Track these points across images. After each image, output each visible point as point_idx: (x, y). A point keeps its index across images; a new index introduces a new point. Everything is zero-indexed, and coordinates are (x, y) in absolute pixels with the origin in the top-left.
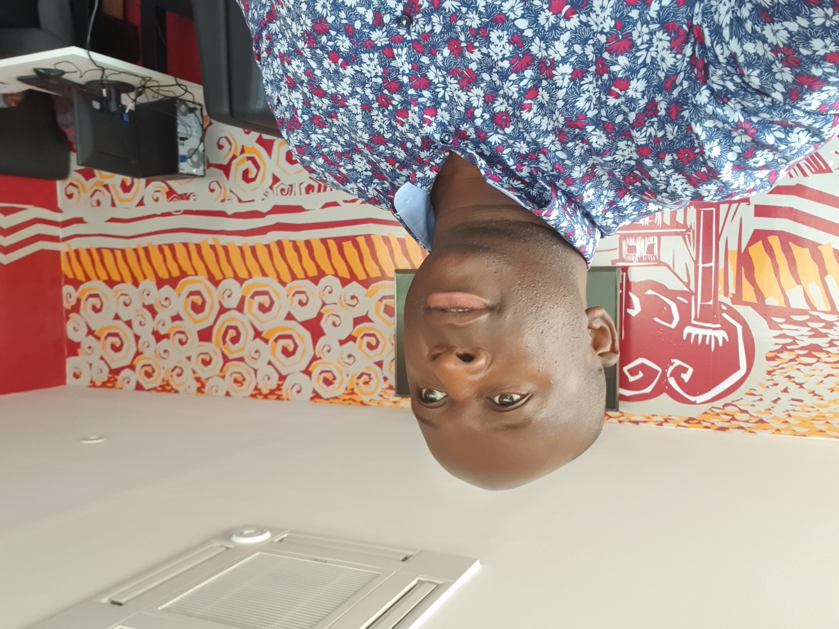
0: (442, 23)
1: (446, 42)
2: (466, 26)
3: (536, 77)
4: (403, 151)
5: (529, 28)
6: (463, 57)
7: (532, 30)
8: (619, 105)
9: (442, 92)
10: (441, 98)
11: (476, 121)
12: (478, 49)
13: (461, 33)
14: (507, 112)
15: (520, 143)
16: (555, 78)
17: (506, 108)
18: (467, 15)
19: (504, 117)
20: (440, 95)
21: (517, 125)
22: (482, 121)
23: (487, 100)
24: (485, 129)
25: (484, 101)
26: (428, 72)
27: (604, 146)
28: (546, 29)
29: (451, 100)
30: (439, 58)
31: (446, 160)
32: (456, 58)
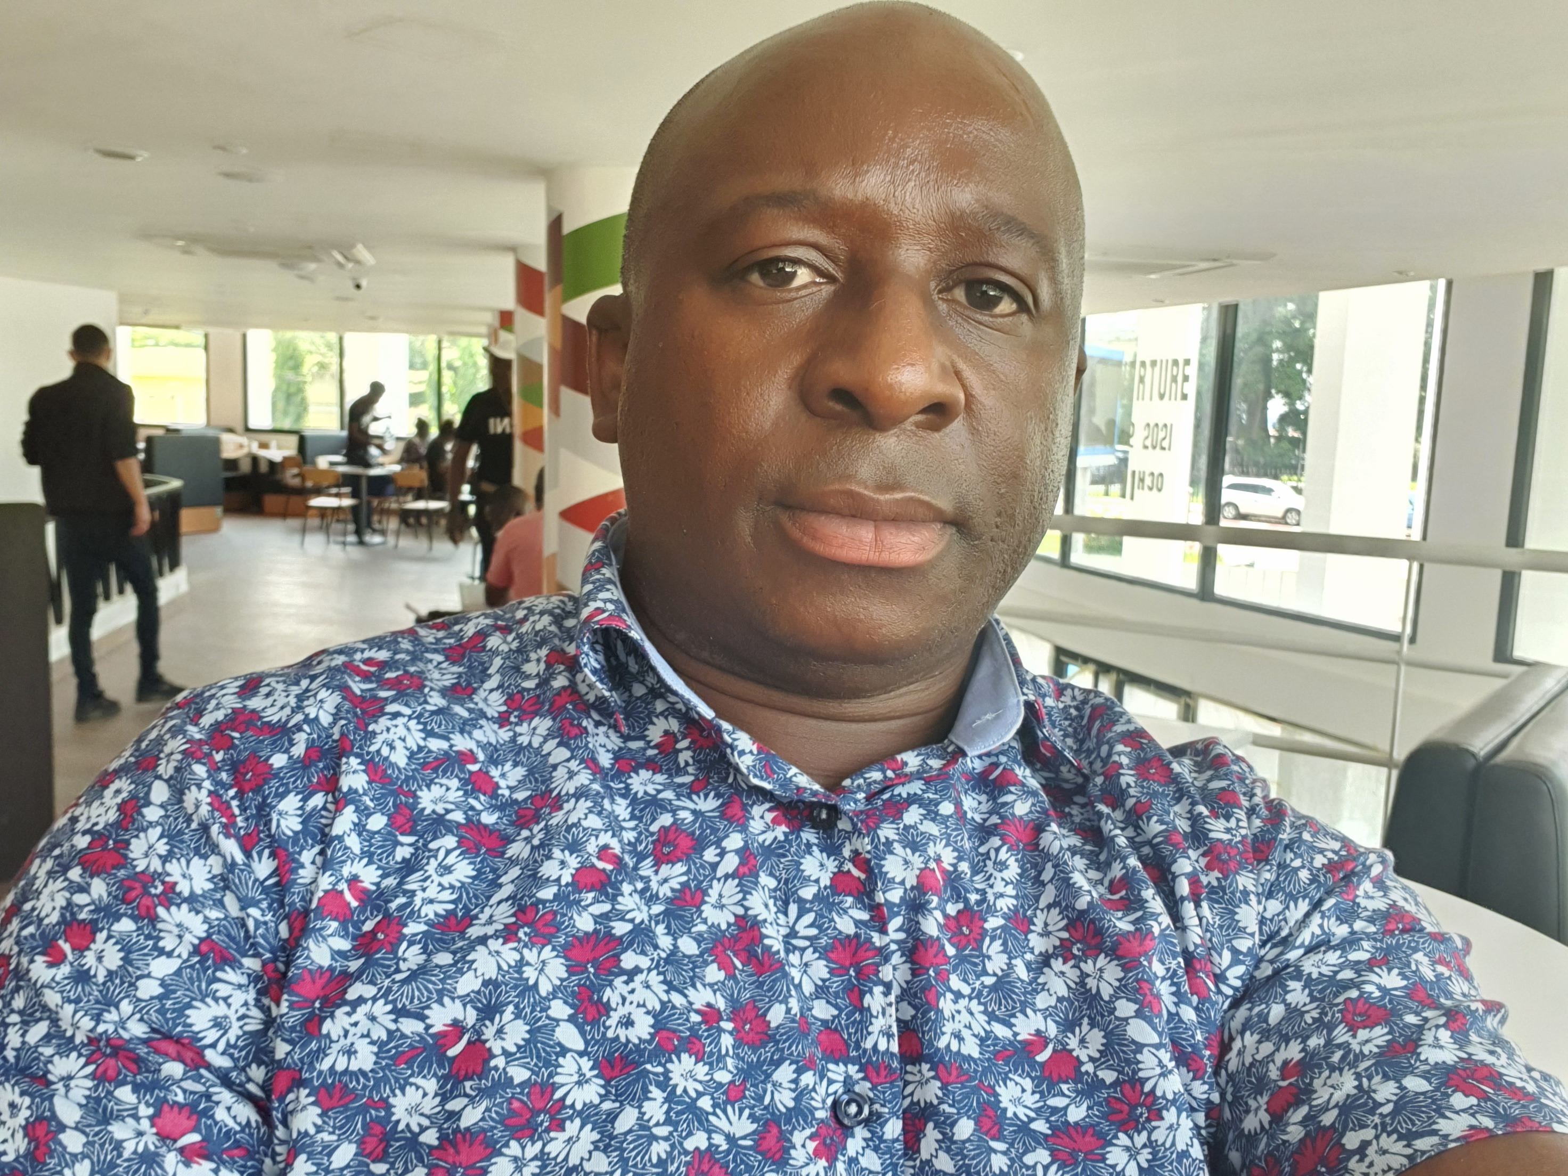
0: (769, 1087)
5: (558, 1021)
6: (733, 999)
7: (551, 1014)
11: (740, 845)
12: (694, 1007)
14: (657, 864)
19: (667, 851)
22: (724, 844)
24: (722, 825)
25: (705, 893)
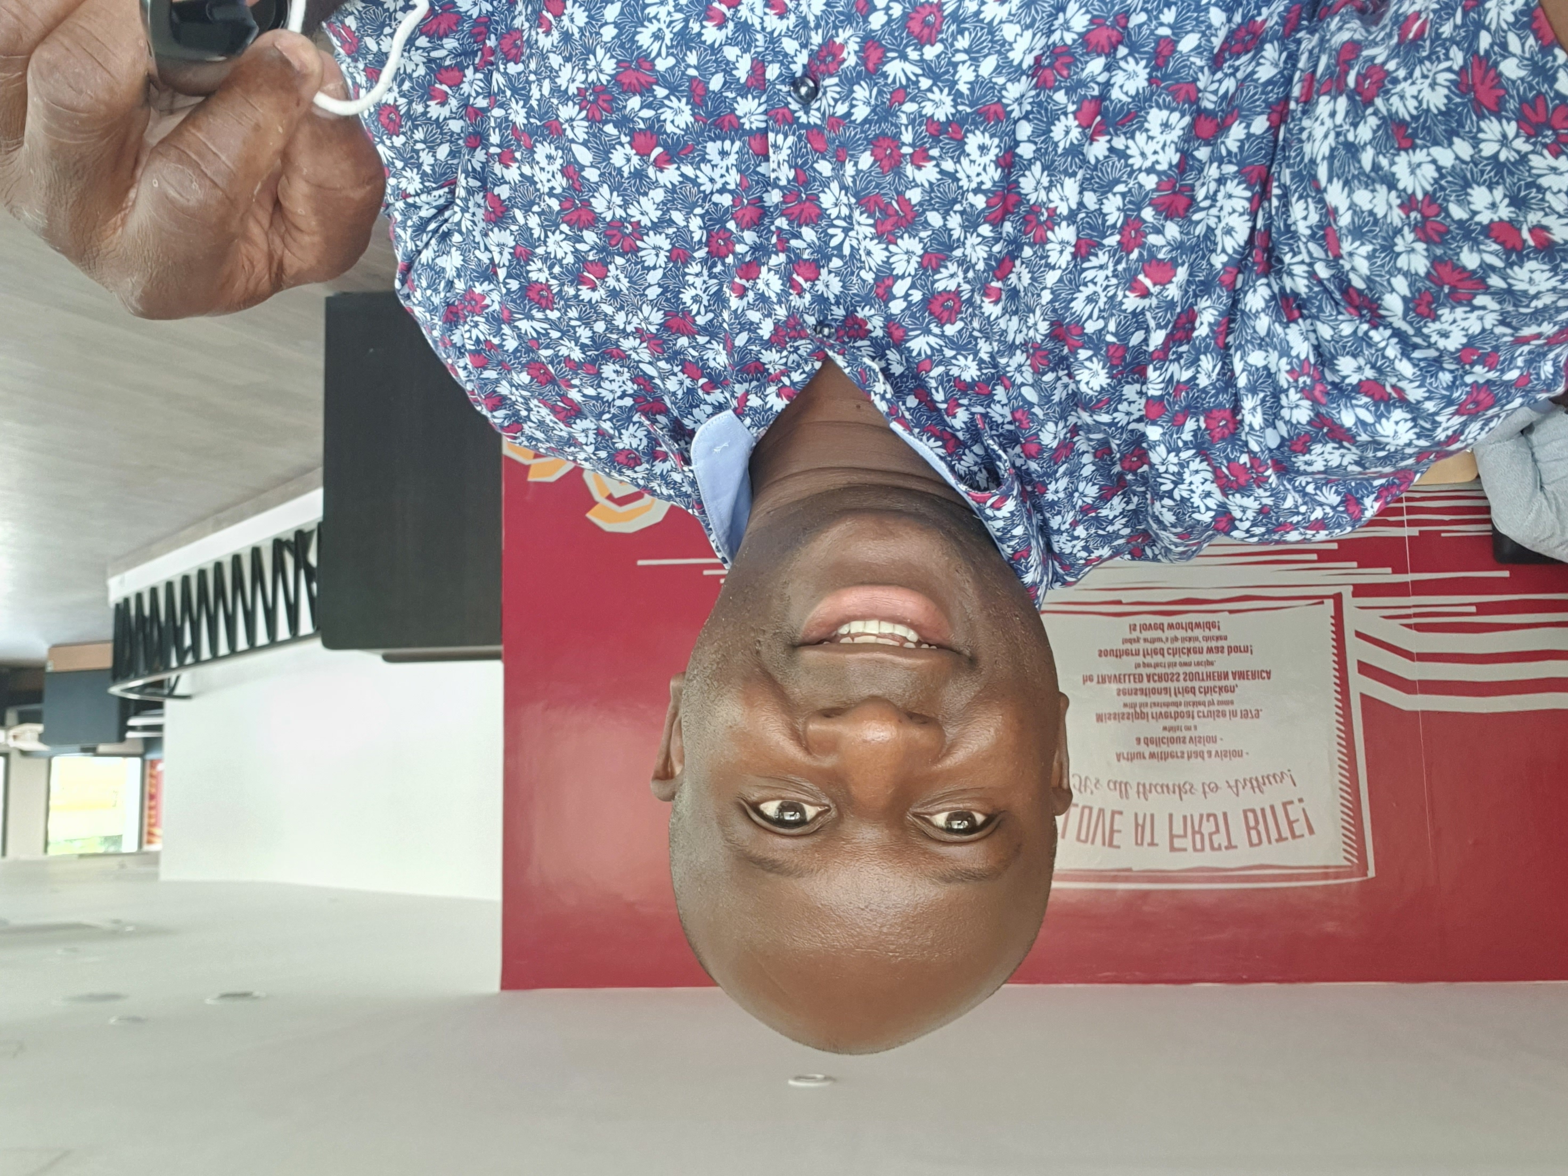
0: (873, 102)
1: (870, 142)
2: (921, 116)
3: (1015, 238)
4: (724, 352)
5: (1029, 141)
6: (900, 174)
7: (1033, 147)
8: (1143, 312)
9: (841, 236)
10: (833, 248)
11: (891, 304)
12: (934, 163)
13: (906, 127)
14: (958, 293)
15: (966, 358)
16: (1048, 247)
17: (959, 285)
18: (930, 95)
19: (951, 303)
20: (834, 242)
21: (971, 322)
22: (905, 304)
23: (925, 263)
24: (907, 322)
26: (823, 191)
27: (1100, 393)
28: (1060, 151)
29: (852, 255)
30: (849, 169)
31: (815, 377)
32: (884, 174)
